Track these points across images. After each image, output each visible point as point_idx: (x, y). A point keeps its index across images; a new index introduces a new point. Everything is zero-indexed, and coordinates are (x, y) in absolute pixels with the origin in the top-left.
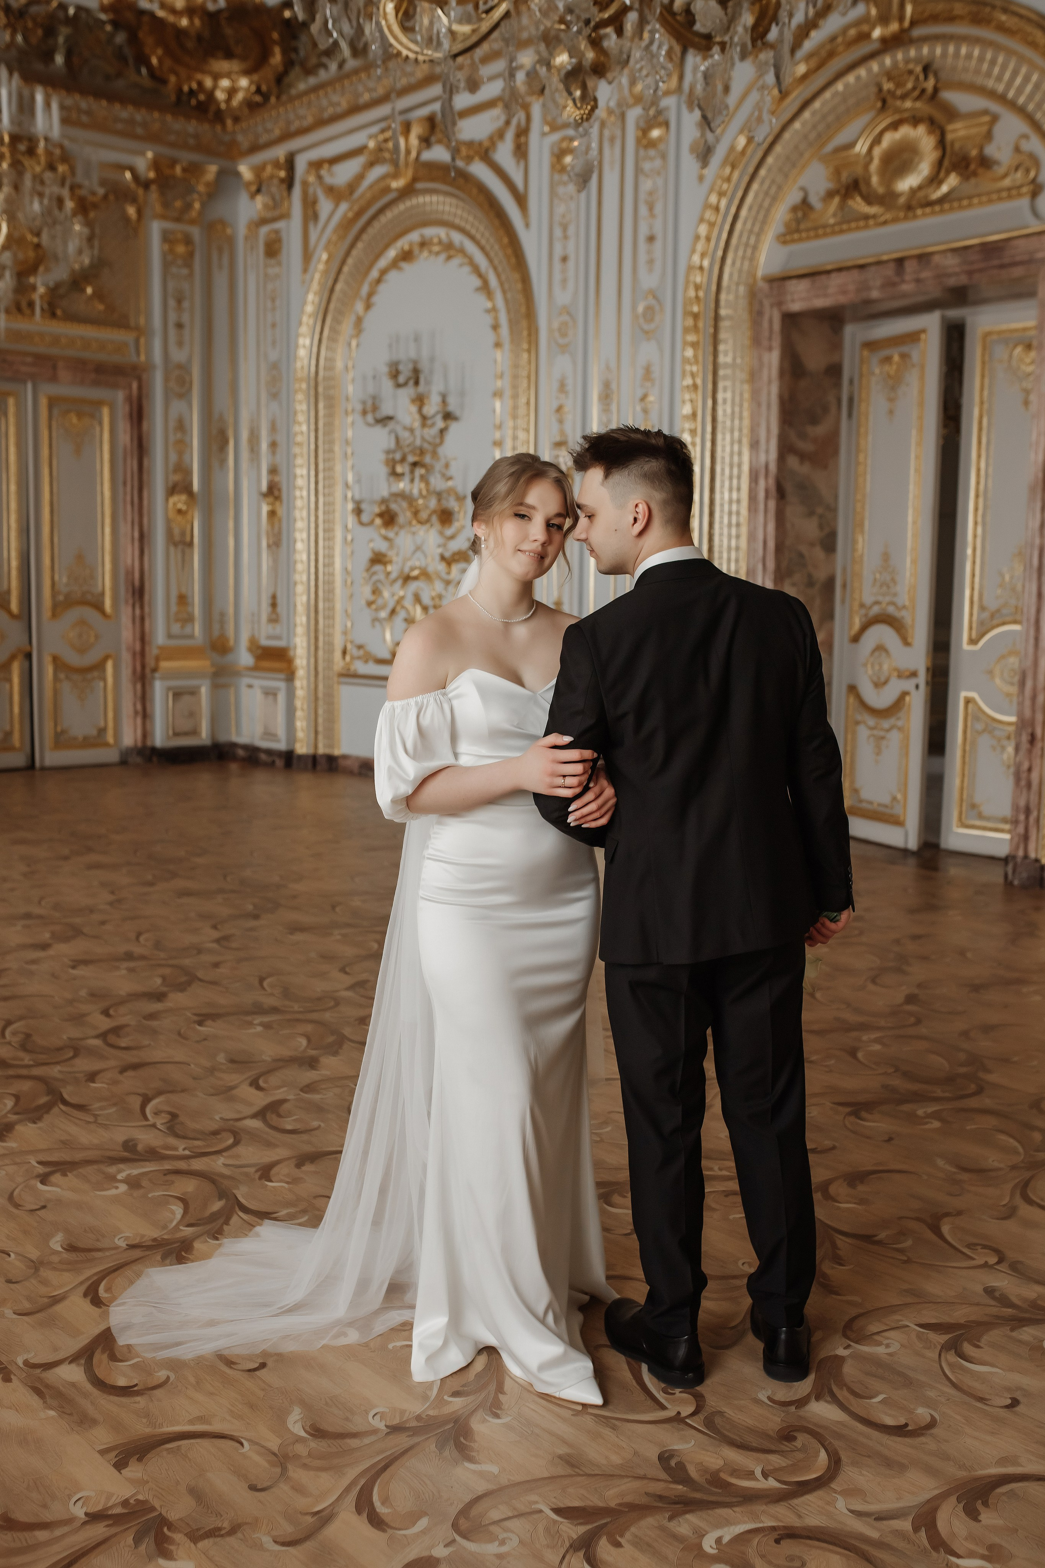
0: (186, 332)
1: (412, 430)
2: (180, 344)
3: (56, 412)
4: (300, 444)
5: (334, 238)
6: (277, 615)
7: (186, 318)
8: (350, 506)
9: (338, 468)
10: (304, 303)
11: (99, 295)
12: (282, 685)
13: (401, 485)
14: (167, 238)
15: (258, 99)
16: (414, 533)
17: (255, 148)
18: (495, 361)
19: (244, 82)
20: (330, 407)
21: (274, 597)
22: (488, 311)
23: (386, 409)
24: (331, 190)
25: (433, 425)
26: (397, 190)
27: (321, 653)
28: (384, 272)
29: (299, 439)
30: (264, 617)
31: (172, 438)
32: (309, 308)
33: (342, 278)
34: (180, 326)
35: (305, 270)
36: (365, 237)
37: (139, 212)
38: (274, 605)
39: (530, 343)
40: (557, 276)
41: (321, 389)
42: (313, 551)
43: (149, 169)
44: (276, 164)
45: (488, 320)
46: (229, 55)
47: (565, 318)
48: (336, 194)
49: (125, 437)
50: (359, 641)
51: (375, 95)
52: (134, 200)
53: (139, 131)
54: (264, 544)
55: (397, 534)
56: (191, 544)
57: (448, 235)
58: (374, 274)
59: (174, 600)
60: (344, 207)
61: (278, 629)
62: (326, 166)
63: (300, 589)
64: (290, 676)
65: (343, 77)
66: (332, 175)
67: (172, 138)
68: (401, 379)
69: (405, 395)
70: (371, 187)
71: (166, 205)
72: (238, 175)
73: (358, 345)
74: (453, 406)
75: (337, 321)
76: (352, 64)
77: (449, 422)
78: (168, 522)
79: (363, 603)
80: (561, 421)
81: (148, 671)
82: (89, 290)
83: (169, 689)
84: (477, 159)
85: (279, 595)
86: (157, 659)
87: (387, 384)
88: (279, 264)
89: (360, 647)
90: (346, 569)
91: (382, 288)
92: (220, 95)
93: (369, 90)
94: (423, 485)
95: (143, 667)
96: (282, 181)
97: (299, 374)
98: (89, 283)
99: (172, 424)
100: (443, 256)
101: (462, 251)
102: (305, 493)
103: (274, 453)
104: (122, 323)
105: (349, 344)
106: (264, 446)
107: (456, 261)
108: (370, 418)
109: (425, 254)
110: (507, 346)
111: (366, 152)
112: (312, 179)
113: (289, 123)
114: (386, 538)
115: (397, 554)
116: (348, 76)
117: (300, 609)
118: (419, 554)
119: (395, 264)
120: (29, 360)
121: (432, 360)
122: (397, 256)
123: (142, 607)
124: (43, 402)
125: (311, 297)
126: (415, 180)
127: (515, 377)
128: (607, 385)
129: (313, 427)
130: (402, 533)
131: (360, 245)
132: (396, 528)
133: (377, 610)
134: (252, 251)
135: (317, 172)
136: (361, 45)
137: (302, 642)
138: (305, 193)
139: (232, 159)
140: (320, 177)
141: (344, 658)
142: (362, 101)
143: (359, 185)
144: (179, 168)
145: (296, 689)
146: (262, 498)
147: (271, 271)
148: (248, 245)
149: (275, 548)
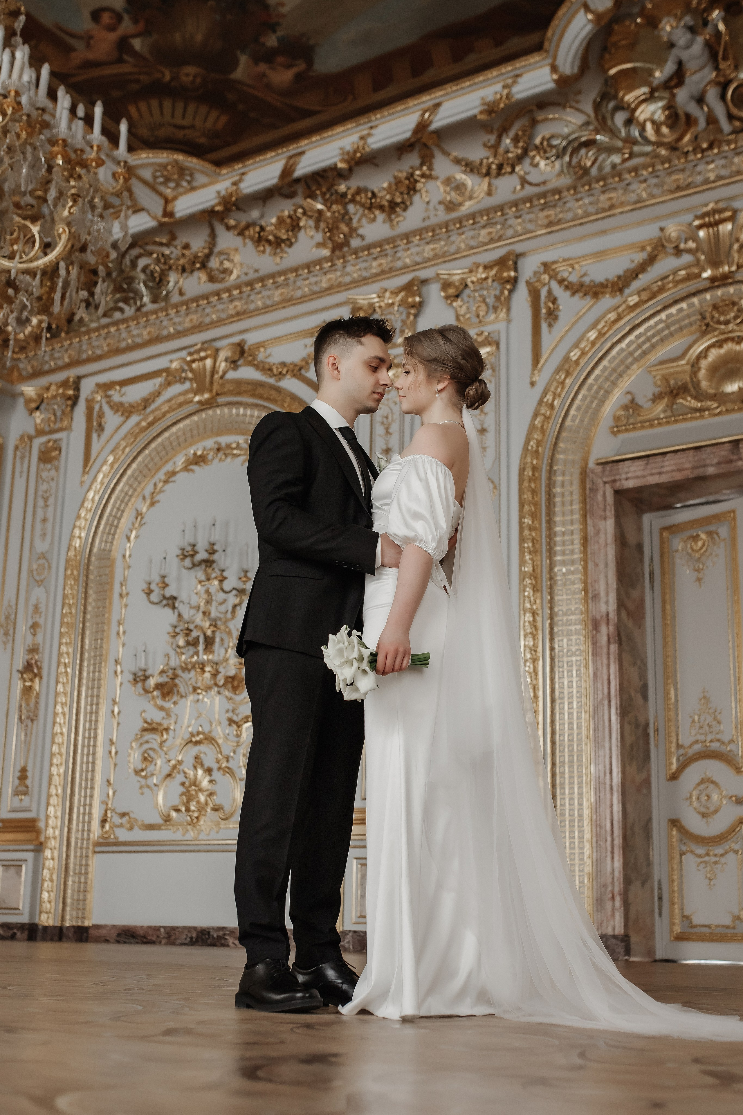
1: (197, 607)
4: (69, 625)
5: (122, 444)
6: (27, 787)
9: (108, 646)
10: (84, 499)
12: (30, 856)
16: (197, 701)
17: (36, 374)
20: (103, 592)
21: (24, 770)
23: (172, 590)
24: (118, 408)
25: (224, 600)
26: (199, 403)
28: (172, 474)
29: (68, 619)
30: (10, 791)
32: (88, 505)
33: (125, 479)
36: (154, 445)
38: (23, 777)
41: (92, 576)
48: (126, 409)
50: (121, 810)
54: (16, 719)
55: (176, 703)
58: (162, 475)
60: (134, 419)
61: (26, 801)
62: (117, 387)
63: (56, 760)
64: (39, 848)
65: (148, 313)
66: (122, 394)
68: (196, 560)
69: (194, 576)
72: (19, 393)
75: (116, 517)
79: (131, 771)
84: (290, 376)
85: (29, 768)
87: (178, 565)
88: (57, 469)
89: (123, 815)
90: (112, 740)
91: (169, 487)
93: (174, 324)
96: (69, 398)
97: (72, 562)
103: (35, 635)
105: (129, 537)
106: (23, 628)
108: (155, 597)
109: (219, 457)
111: (164, 374)
112: (98, 397)
113: (80, 351)
114: (161, 708)
115: (176, 723)
116: (145, 315)
117: (56, 780)
119: (186, 468)
122: (187, 461)
125: (91, 495)
126: (218, 395)
130: (183, 702)
132: (175, 698)
133: (145, 777)
134: (22, 458)
135: (105, 391)
136: (164, 293)
137: (55, 812)
138: (90, 409)
139: (12, 382)
140: (107, 396)
141: (103, 827)
142: (165, 332)
143: (154, 401)
145: (46, 859)
146: (16, 675)
147: (44, 474)
148: (19, 454)
149: (28, 723)
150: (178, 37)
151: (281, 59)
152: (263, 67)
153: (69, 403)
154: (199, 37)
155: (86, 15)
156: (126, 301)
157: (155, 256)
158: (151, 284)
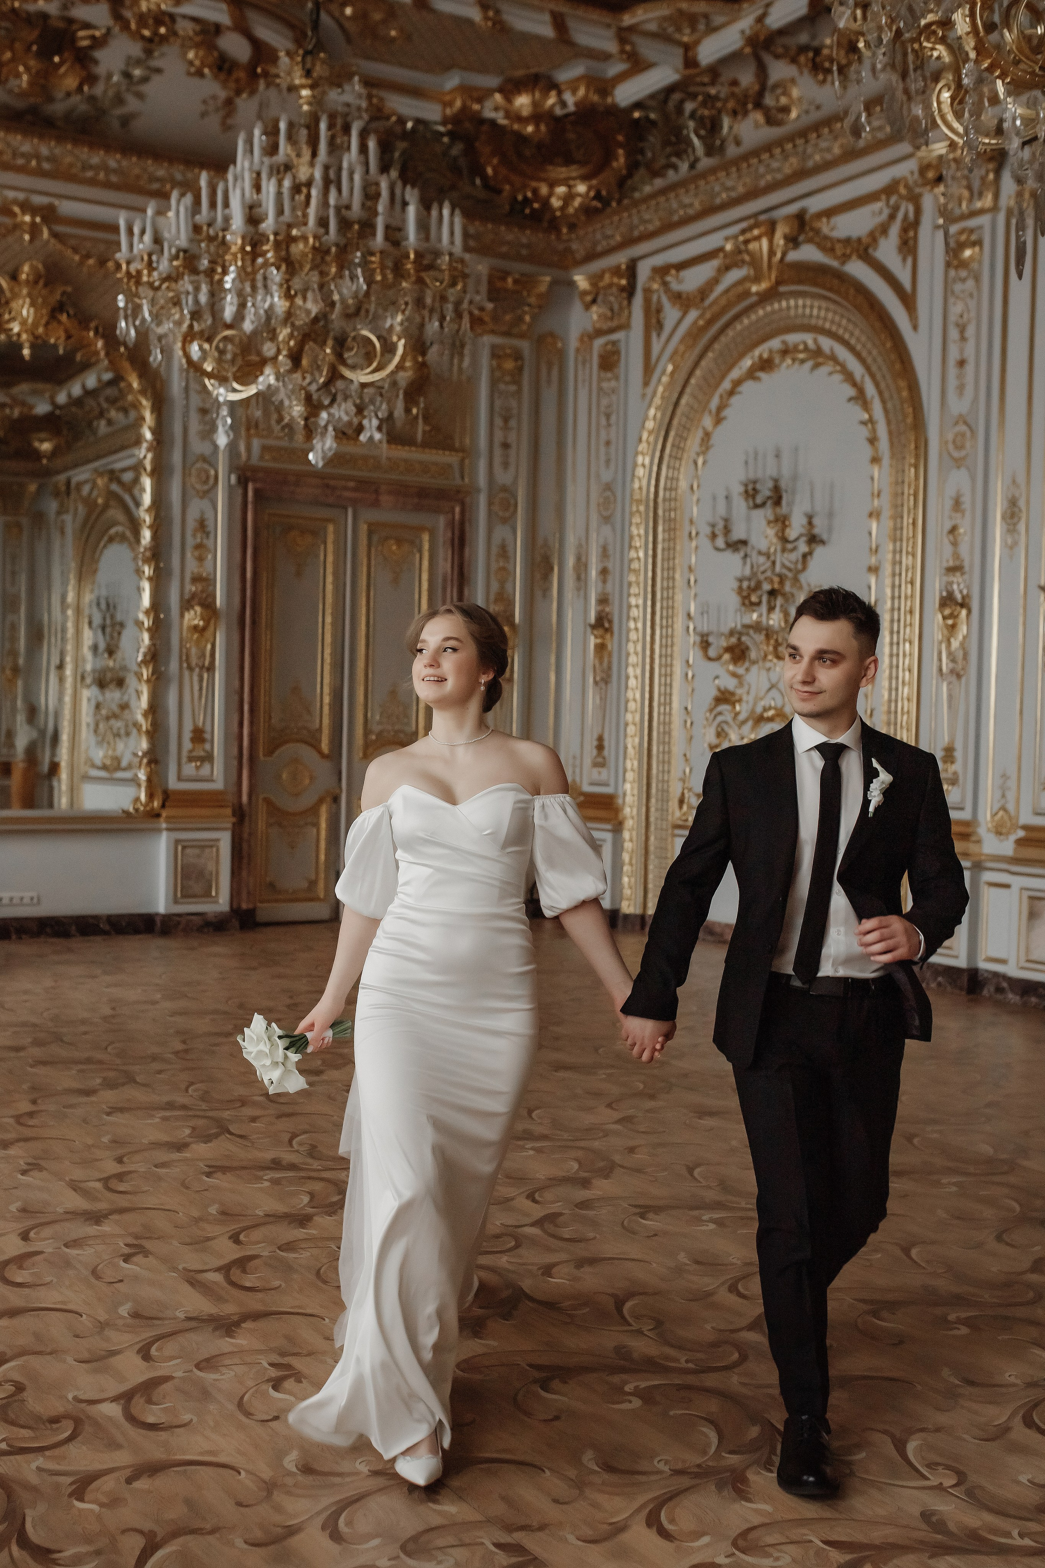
0: (513, 452)
1: (768, 555)
2: (506, 465)
3: (375, 538)
4: (636, 572)
5: (682, 348)
6: (604, 758)
7: (512, 438)
8: (692, 638)
9: (679, 597)
10: (646, 418)
11: (424, 415)
12: (608, 836)
13: (755, 616)
14: (496, 353)
15: (597, 204)
16: (769, 670)
17: (591, 256)
18: (872, 479)
19: (581, 188)
20: (671, 530)
21: (600, 739)
22: (864, 423)
23: (738, 533)
24: (678, 298)
25: (794, 549)
26: (757, 293)
27: (653, 801)
28: (737, 383)
29: (635, 565)
30: (588, 761)
31: (494, 566)
32: (650, 424)
33: (688, 390)
34: (506, 446)
35: (646, 384)
36: (717, 346)
38: (600, 747)
39: (917, 457)
40: (952, 382)
41: (660, 512)
42: (647, 688)
44: (616, 271)
45: (865, 432)
46: (569, 161)
47: (963, 428)
48: (683, 301)
49: (445, 566)
51: (733, 194)
54: (591, 680)
55: (747, 670)
57: (815, 341)
58: (726, 385)
60: (693, 314)
61: (603, 774)
62: (673, 272)
63: (631, 730)
64: (618, 828)
65: (696, 177)
66: (680, 281)
67: (504, 249)
68: (759, 500)
69: (761, 517)
70: (727, 291)
71: (496, 318)
72: (572, 284)
73: (704, 463)
74: (819, 529)
75: (682, 438)
76: (705, 163)
77: (814, 545)
79: (706, 745)
80: (955, 544)
82: (414, 409)
84: (854, 257)
85: (606, 737)
87: (740, 505)
88: (617, 378)
90: (686, 709)
91: (734, 400)
92: (556, 203)
93: (727, 189)
94: (782, 615)
96: (622, 289)
97: (637, 496)
98: (415, 403)
99: (494, 550)
100: (809, 364)
101: (833, 358)
102: (640, 625)
103: (604, 582)
104: (447, 444)
105: (696, 463)
106: (593, 573)
107: (824, 370)
108: (720, 542)
109: (789, 361)
110: (886, 461)
111: (721, 255)
112: (655, 286)
113: (632, 227)
114: (734, 675)
115: (748, 693)
116: (703, 175)
117: (630, 752)
118: (774, 693)
119: (751, 375)
120: (352, 484)
121: (795, 478)
122: (752, 365)
124: (363, 528)
125: (652, 412)
126: (778, 283)
127: (898, 495)
128: (1013, 503)
129: (650, 552)
130: (754, 669)
131: (710, 355)
132: (747, 664)
134: (584, 363)
135: (662, 278)
136: (718, 142)
137: (632, 789)
138: (647, 301)
139: (566, 268)
140: (665, 284)
141: (681, 807)
142: (718, 201)
143: (711, 291)
144: (510, 280)
145: (624, 841)
146: (589, 630)
147: (605, 385)
148: (580, 358)
149: (603, 685)
153: (624, 295)
156: (678, 155)
157: (700, 98)
158: (703, 132)
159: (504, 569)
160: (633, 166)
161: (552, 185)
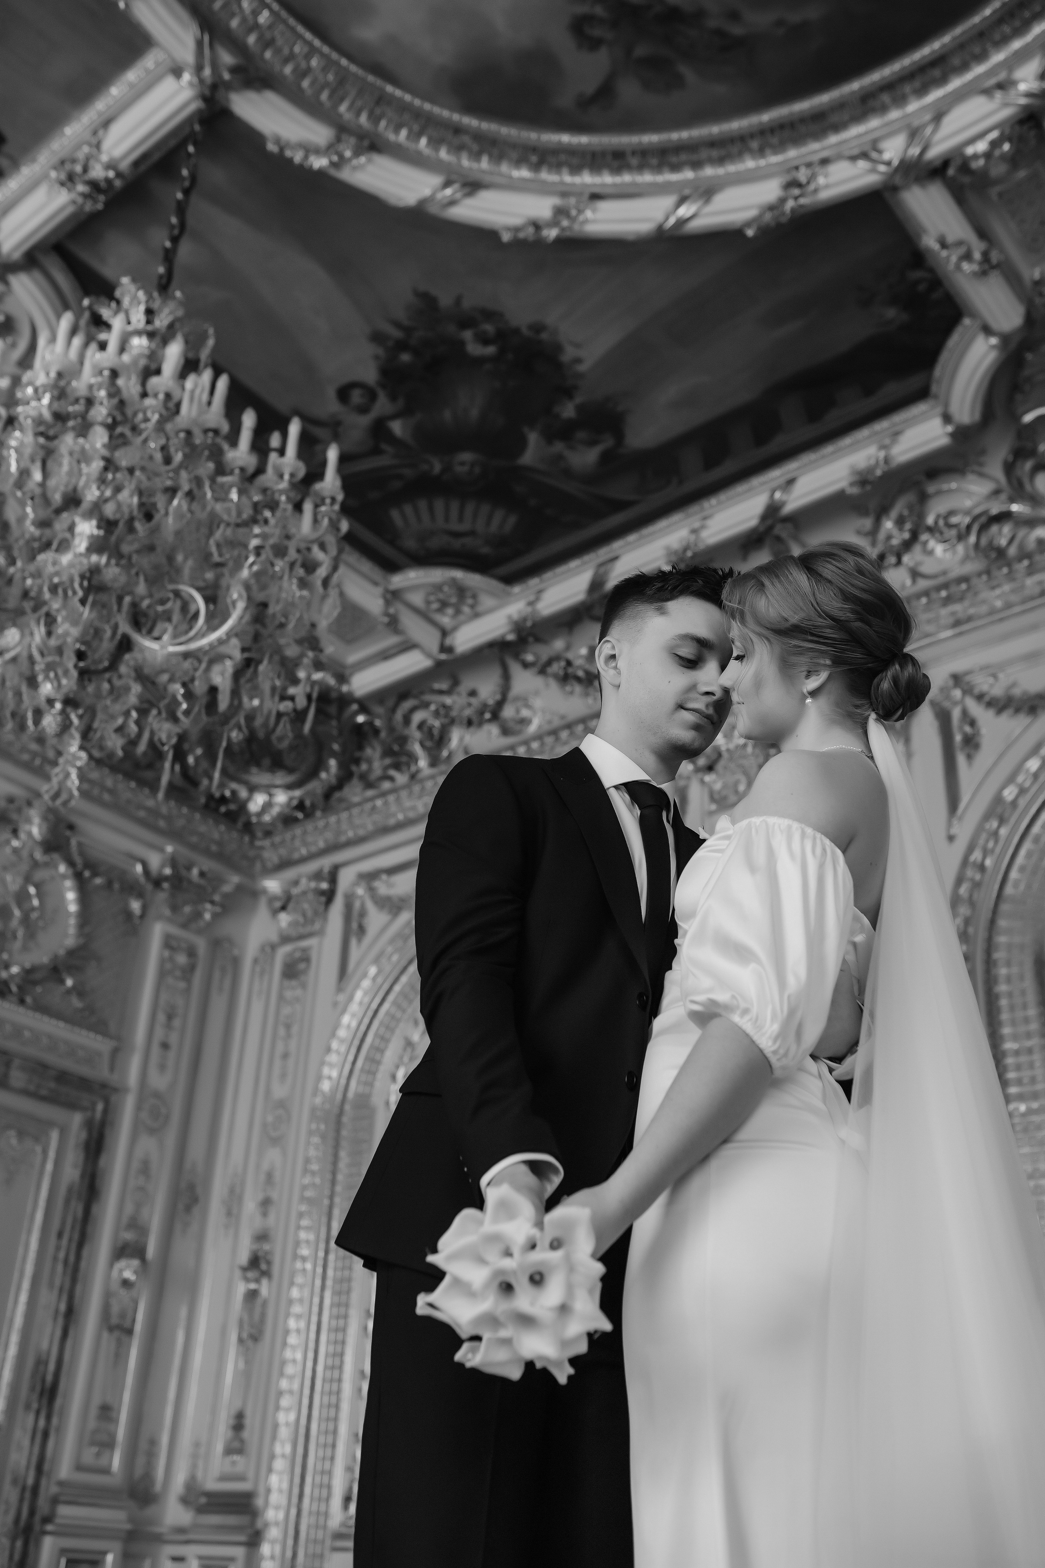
0: (172, 1055)
2: (162, 1067)
4: (311, 1201)
6: (242, 1441)
7: (173, 1039)
11: (79, 991)
12: (240, 1553)
14: (169, 943)
15: (298, 813)
17: (284, 864)
19: (283, 797)
21: (240, 1416)
24: (384, 903)
27: (306, 1500)
29: (310, 1191)
30: (219, 1447)
31: (132, 1184)
32: (342, 1033)
33: (391, 997)
34: (165, 1046)
35: (340, 989)
37: (144, 908)
38: (238, 1427)
42: (312, 1345)
43: (163, 866)
44: (314, 878)
46: (277, 766)
48: (392, 905)
49: (72, 1173)
52: (140, 895)
53: (162, 823)
54: (233, 1337)
56: (130, 1332)
59: (94, 1412)
60: (406, 915)
61: (241, 1465)
62: (383, 876)
63: (286, 1401)
64: (254, 1540)
65: (423, 779)
66: (389, 887)
67: (194, 839)
71: (175, 908)
72: (261, 890)
75: (378, 1050)
76: (428, 772)
78: (108, 1296)
81: (37, 1518)
82: (69, 982)
83: (63, 1551)
85: (248, 1413)
86: (55, 1501)
88: (304, 986)
92: (253, 808)
95: (32, 1512)
96: (322, 893)
97: (318, 1112)
98: (71, 975)
99: (136, 1165)
102: (309, 1265)
103: (265, 1214)
104: (100, 1027)
105: (393, 1075)
106: (250, 1206)
112: (360, 891)
113: (338, 833)
117: (284, 1433)
123: (49, 1418)
125: (347, 1020)
134: (263, 972)
135: (369, 883)
136: (445, 753)
137: (280, 1481)
138: (349, 906)
139: (253, 877)
140: (371, 890)
144: (195, 872)
145: (262, 1558)
146: (238, 1273)
147: (288, 994)
148: (258, 969)
149: (250, 1343)
150: (447, 415)
151: (581, 435)
152: (559, 447)
154: (475, 413)
155: (331, 393)
156: (397, 766)
157: (433, 707)
158: (429, 744)
159: (141, 1189)
160: (344, 779)
161: (253, 789)
